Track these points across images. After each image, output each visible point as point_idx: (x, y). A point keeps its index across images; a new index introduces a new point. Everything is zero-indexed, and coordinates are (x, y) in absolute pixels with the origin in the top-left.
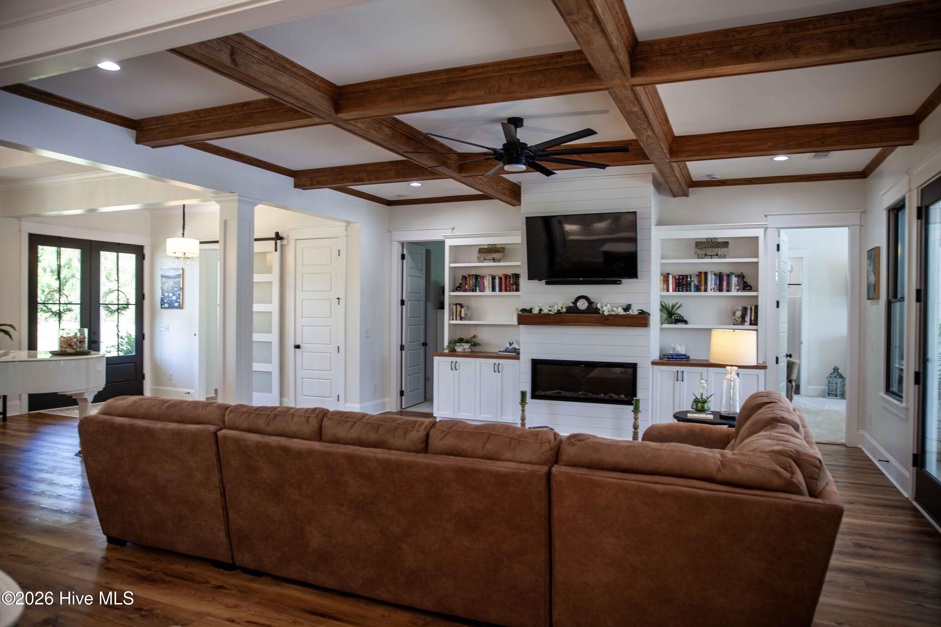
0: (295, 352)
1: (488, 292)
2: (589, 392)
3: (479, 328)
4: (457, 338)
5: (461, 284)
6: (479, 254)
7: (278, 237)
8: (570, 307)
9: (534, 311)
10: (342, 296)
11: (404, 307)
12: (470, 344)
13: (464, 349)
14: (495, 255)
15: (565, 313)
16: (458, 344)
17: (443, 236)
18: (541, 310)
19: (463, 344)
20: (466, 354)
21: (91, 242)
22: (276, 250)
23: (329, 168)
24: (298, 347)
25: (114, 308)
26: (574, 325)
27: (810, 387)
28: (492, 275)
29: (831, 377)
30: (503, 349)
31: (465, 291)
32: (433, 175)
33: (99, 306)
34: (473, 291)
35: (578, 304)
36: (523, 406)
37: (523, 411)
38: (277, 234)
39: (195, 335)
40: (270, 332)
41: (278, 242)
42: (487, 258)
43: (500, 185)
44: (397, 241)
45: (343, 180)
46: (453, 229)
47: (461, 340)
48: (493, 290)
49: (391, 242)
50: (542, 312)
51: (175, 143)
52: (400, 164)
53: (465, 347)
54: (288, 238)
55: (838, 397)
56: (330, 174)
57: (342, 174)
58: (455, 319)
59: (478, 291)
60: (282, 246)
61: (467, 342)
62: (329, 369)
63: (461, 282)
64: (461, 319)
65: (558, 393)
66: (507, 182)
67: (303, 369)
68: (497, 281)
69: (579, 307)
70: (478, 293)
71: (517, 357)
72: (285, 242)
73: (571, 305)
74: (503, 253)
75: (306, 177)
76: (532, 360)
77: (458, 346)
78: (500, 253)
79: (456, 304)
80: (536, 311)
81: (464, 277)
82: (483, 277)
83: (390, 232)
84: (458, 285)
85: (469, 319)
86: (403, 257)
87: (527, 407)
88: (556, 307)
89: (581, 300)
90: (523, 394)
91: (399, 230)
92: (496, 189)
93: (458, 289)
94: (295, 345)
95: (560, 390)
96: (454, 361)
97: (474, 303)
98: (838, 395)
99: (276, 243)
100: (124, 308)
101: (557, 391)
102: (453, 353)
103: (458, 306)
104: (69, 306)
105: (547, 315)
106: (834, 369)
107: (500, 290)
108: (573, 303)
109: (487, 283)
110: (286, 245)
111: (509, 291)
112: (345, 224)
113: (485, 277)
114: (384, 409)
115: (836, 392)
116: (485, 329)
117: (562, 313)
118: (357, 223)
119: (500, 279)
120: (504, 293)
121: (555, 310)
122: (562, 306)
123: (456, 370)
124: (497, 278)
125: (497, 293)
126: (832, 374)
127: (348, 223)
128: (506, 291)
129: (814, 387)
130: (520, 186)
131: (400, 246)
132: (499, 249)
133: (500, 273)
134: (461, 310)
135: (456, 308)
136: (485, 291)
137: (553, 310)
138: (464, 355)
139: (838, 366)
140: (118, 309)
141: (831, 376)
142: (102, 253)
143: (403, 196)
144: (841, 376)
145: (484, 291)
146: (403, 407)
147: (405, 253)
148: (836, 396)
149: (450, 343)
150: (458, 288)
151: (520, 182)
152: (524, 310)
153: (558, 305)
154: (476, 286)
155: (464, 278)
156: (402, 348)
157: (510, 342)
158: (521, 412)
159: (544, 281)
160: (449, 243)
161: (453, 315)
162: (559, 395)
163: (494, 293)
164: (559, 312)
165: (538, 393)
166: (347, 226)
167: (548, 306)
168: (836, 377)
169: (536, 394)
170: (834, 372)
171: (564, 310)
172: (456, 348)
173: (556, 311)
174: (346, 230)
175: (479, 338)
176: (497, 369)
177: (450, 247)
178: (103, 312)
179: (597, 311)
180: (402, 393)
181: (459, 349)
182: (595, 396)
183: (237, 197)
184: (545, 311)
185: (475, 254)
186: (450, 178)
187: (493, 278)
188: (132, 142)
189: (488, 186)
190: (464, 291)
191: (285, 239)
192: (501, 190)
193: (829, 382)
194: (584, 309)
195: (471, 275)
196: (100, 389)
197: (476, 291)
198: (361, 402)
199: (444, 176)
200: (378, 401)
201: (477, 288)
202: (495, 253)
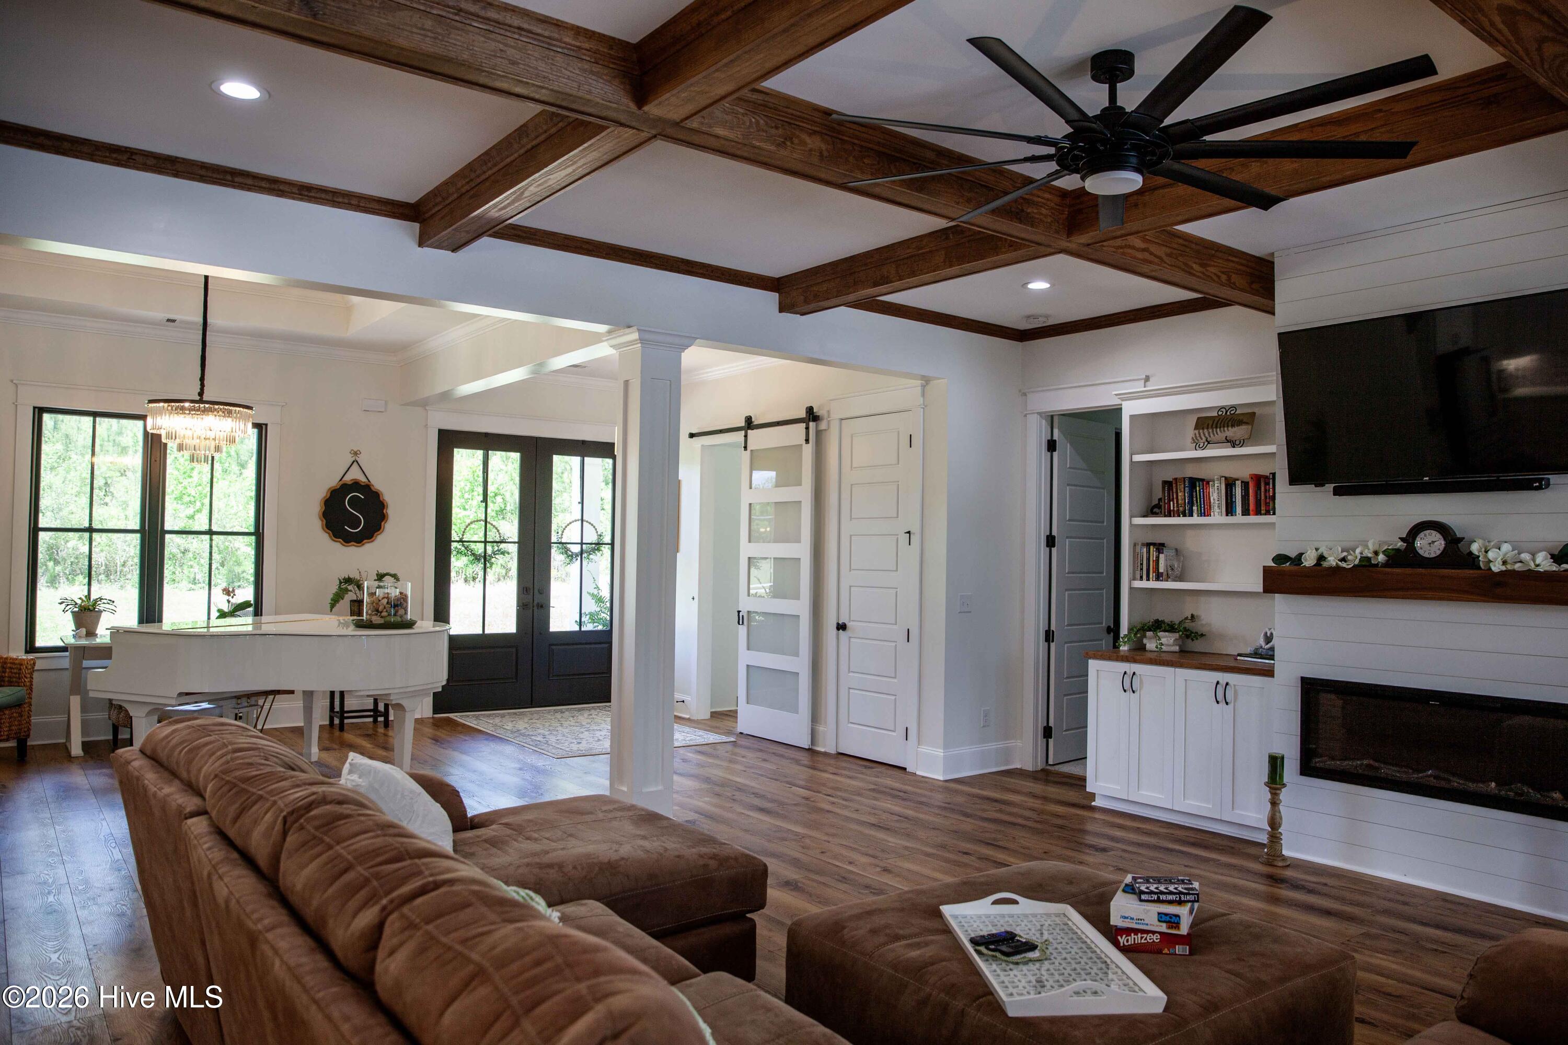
0: (838, 639)
1: (1218, 517)
2: (1454, 775)
3: (1203, 599)
4: (1151, 618)
5: (1160, 500)
6: (1197, 432)
7: (812, 416)
8: (1398, 550)
9: (1306, 560)
10: (915, 529)
11: (1054, 550)
12: (1177, 635)
13: (1162, 644)
14: (1231, 432)
15: (1386, 565)
16: (1149, 634)
17: (1116, 395)
18: (1321, 558)
19: (1160, 634)
20: (1165, 657)
21: (537, 439)
22: (807, 441)
23: (830, 264)
24: (842, 627)
25: (576, 549)
26: (1404, 598)
28: (1226, 478)
30: (1249, 650)
31: (1169, 514)
32: (1015, 250)
33: (550, 548)
34: (1185, 515)
35: (1418, 543)
36: (1274, 791)
37: (1274, 803)
38: (810, 410)
39: (693, 598)
40: (797, 597)
41: (812, 424)
42: (1213, 438)
43: (1213, 263)
44: (1038, 413)
45: (857, 285)
46: (1147, 379)
47: (1157, 626)
48: (1230, 511)
49: (1025, 416)
50: (1325, 564)
51: (469, 236)
52: (951, 236)
53: (1163, 640)
54: (829, 416)
56: (833, 276)
57: (855, 273)
58: (1145, 577)
59: (1195, 515)
60: (818, 433)
61: (1171, 628)
62: (893, 675)
63: (1160, 495)
64: (1159, 577)
65: (1369, 766)
66: (1236, 257)
67: (849, 672)
68: (1238, 491)
69: (1421, 552)
70: (1196, 519)
71: (1269, 673)
72: (823, 425)
73: (1400, 545)
74: (1250, 427)
75: (797, 289)
76: (1302, 678)
77: (1150, 638)
78: (1244, 427)
79: (1148, 545)
80: (1309, 561)
81: (1165, 483)
82: (1208, 483)
83: (1025, 394)
84: (1155, 502)
85: (1180, 579)
86: (1052, 446)
87: (1284, 795)
88: (1358, 551)
89: (1427, 532)
90: (1275, 764)
91: (1040, 389)
92: (1200, 274)
93: (1156, 510)
94: (838, 624)
95: (1376, 760)
96: (1130, 673)
97: (1191, 543)
99: (807, 428)
100: (594, 550)
101: (1365, 762)
102: (1138, 654)
103: (1152, 547)
104: (502, 546)
105: (1336, 570)
107: (1246, 512)
108: (1402, 539)
109: (1216, 494)
110: (825, 430)
111: (1266, 514)
112: (919, 382)
113: (1211, 483)
114: (1007, 762)
116: (1215, 601)
117: (1376, 565)
118: (939, 379)
119: (1245, 485)
120: (1253, 519)
121: (1354, 559)
122: (1376, 548)
123: (1134, 692)
124: (1238, 483)
125: (1239, 518)
127: (926, 381)
128: (1258, 512)
130: (1273, 263)
131: (1045, 424)
132: (1241, 418)
133: (1243, 472)
134: (1158, 557)
135: (1148, 552)
136: (1212, 514)
137: (1349, 557)
138: (1159, 660)
140: (582, 552)
142: (556, 458)
143: (1035, 317)
145: (1209, 515)
146: (1051, 762)
147: (1056, 437)
149: (1130, 630)
150: (1153, 510)
151: (1272, 254)
152: (1280, 559)
153: (1367, 547)
154: (1191, 504)
155: (1168, 485)
156: (1049, 636)
157: (1266, 633)
158: (1269, 806)
159: (1330, 487)
160: (1130, 409)
161: (1142, 569)
162: (1372, 773)
163: (1230, 520)
164: (1366, 563)
165: (1317, 762)
166: (923, 387)
167: (1340, 549)
169: (1313, 765)
171: (1381, 558)
172: (1145, 641)
173: (1357, 562)
174: (923, 395)
175: (1204, 622)
176: (1222, 696)
177: (1133, 417)
178: (557, 557)
179: (1471, 561)
180: (1048, 732)
181: (1151, 645)
182: (1472, 786)
183: (635, 336)
184: (1332, 561)
185: (1190, 431)
186: (1059, 253)
187: (1230, 484)
188: (412, 245)
189: (1171, 266)
190: (1165, 516)
191: (822, 419)
192: (1219, 277)
194: (1433, 555)
195: (1180, 479)
196: (437, 687)
197: (1191, 515)
198: (946, 746)
199: (1042, 249)
200: (993, 746)
201: (1195, 508)
202: (1233, 426)
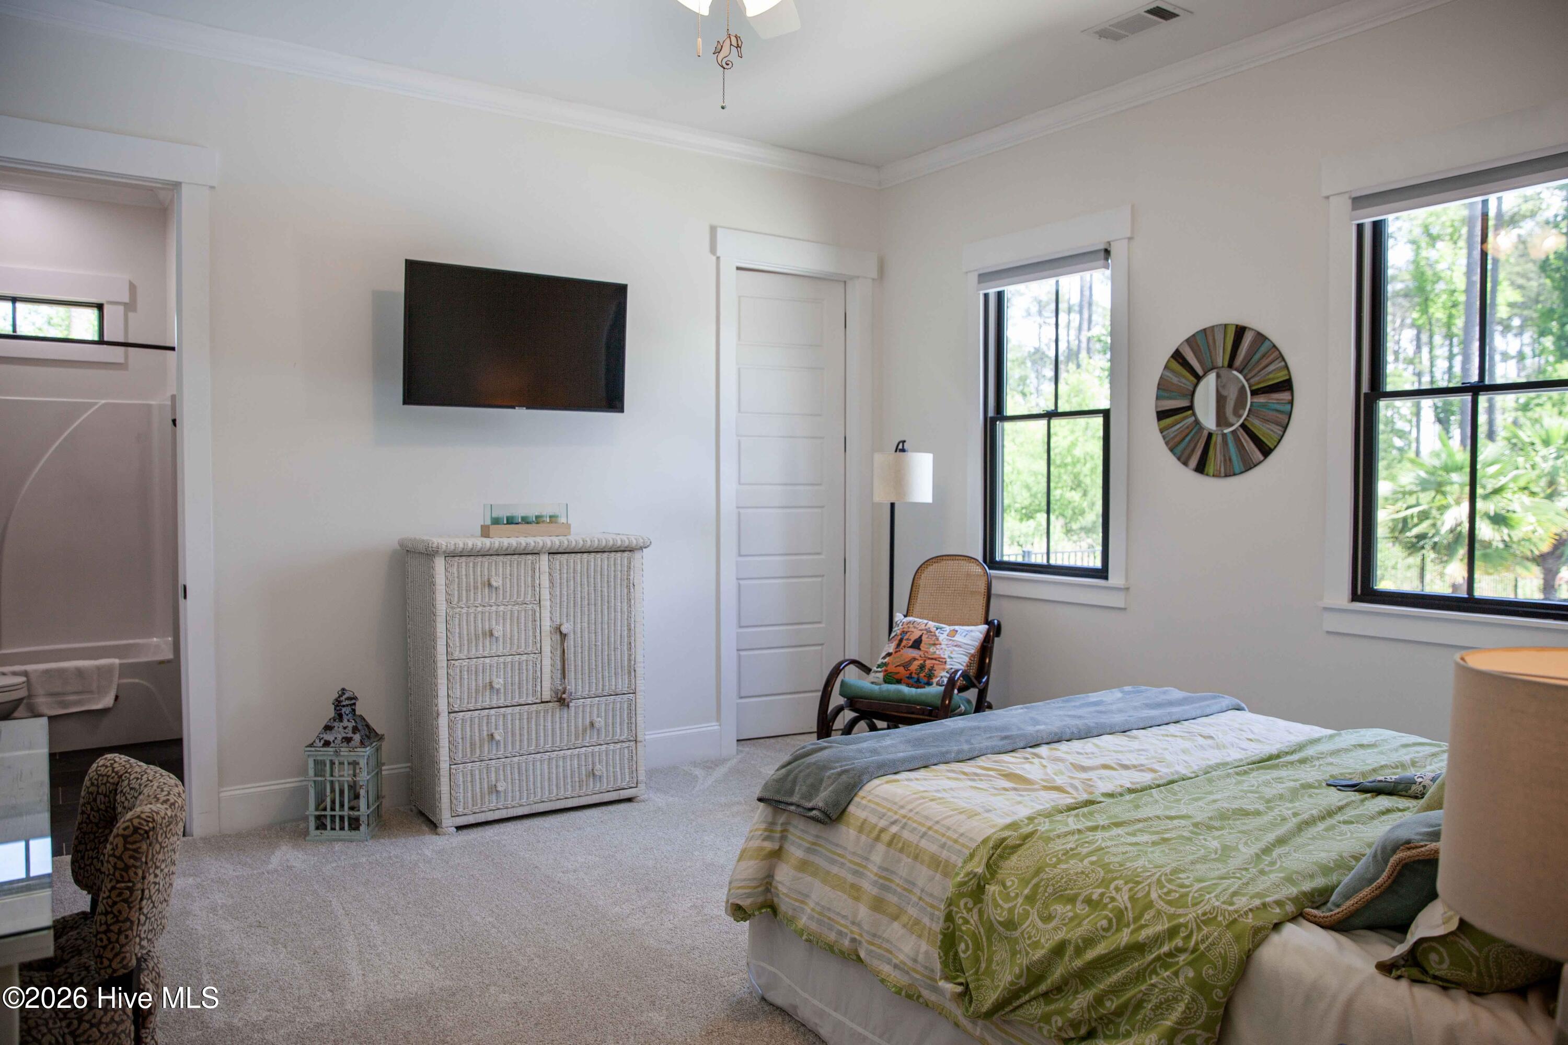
27: (229, 792)
29: (327, 744)
55: (363, 828)
98: (363, 819)
106: (338, 704)
115: (352, 808)
126: (328, 728)
129: (253, 788)
139: (353, 688)
141: (329, 737)
144: (369, 735)
148: (355, 824)
168: (348, 740)
170: (340, 717)
193: (319, 764)
